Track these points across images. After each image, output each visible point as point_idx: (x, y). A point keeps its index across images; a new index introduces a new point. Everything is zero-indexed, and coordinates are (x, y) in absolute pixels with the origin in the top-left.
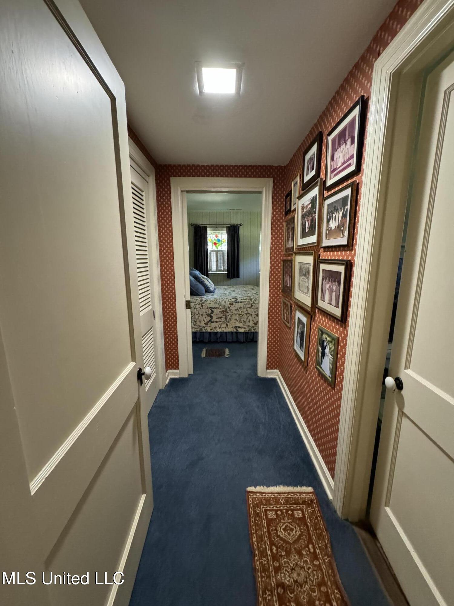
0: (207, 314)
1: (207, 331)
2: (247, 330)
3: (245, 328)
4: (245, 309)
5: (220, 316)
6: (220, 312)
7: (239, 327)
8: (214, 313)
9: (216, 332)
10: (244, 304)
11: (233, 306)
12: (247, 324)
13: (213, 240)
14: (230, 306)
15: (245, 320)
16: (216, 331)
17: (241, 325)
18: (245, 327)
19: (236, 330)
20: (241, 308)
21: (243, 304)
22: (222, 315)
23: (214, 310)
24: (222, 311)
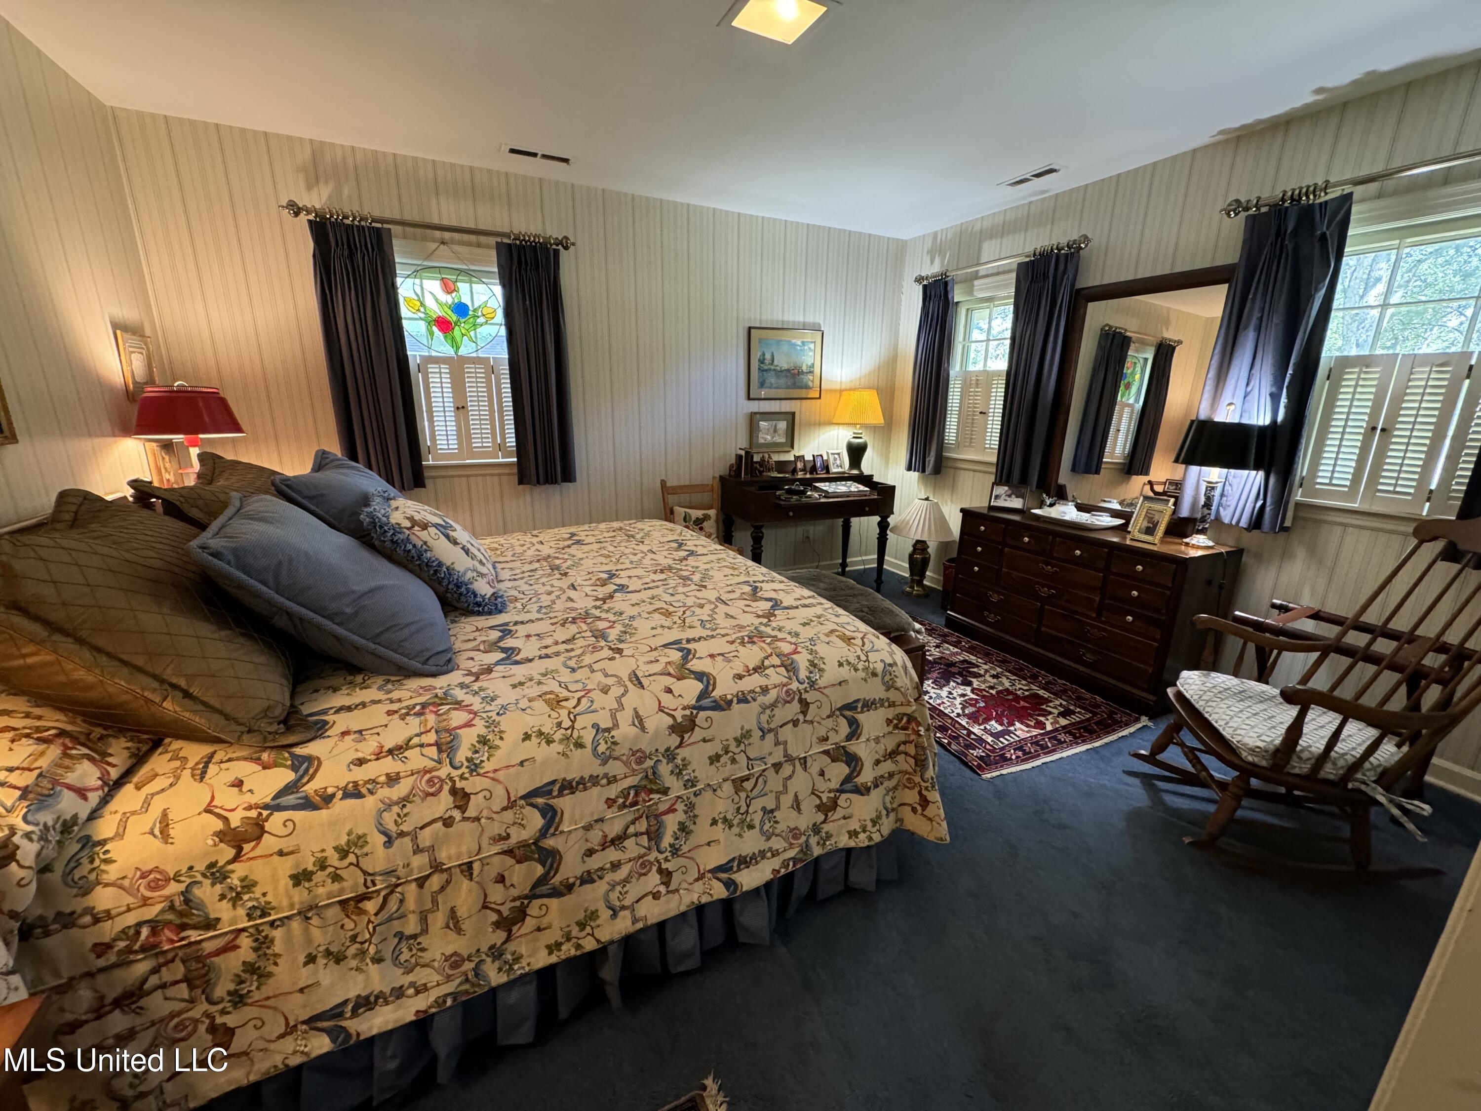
0: (509, 852)
1: (519, 969)
2: (785, 864)
3: (775, 854)
4: (770, 737)
5: (614, 829)
6: (610, 802)
7: (745, 862)
8: (565, 827)
9: (592, 953)
10: (764, 708)
11: (698, 734)
12: (781, 827)
13: (430, 302)
14: (674, 740)
15: (771, 805)
16: (589, 945)
17: (751, 843)
18: (777, 843)
19: (730, 884)
20: (743, 738)
21: (754, 707)
22: (628, 815)
23: (565, 803)
24: (625, 794)
